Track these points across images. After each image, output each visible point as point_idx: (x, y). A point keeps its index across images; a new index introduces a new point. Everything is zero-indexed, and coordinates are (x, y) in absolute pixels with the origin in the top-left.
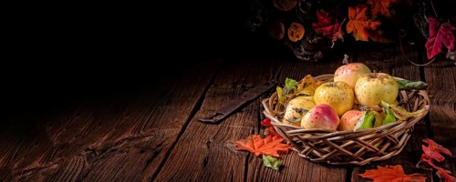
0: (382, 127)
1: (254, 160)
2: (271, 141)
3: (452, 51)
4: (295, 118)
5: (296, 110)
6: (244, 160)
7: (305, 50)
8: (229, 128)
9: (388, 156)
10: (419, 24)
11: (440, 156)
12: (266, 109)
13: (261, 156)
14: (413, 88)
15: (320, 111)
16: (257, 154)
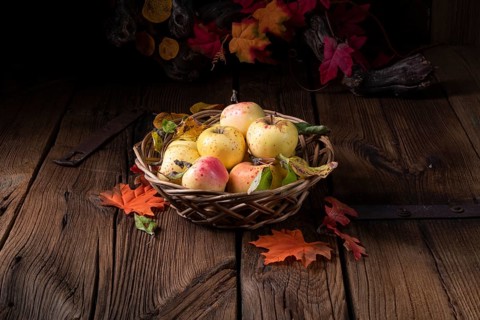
0: (282, 188)
1: (123, 220)
2: (143, 192)
3: (349, 76)
4: (175, 173)
5: (176, 162)
6: (112, 219)
7: (179, 68)
8: (91, 173)
9: (284, 217)
10: (312, 42)
11: (345, 218)
12: (139, 158)
13: (132, 215)
14: (314, 132)
15: (206, 165)
16: (127, 212)
